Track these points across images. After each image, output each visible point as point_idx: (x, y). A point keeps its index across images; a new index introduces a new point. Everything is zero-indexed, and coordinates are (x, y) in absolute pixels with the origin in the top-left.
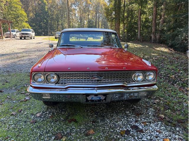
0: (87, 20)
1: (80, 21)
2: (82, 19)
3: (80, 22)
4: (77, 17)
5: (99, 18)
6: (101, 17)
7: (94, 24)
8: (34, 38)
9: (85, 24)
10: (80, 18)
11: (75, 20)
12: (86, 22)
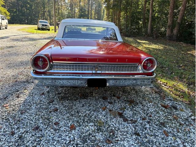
0: (79, 8)
1: (70, 8)
2: (72, 6)
3: (71, 10)
4: (67, 4)
5: (92, 6)
6: (94, 5)
7: (87, 13)
8: (6, 28)
9: (76, 12)
10: (70, 4)
11: (64, 6)
12: (77, 10)
